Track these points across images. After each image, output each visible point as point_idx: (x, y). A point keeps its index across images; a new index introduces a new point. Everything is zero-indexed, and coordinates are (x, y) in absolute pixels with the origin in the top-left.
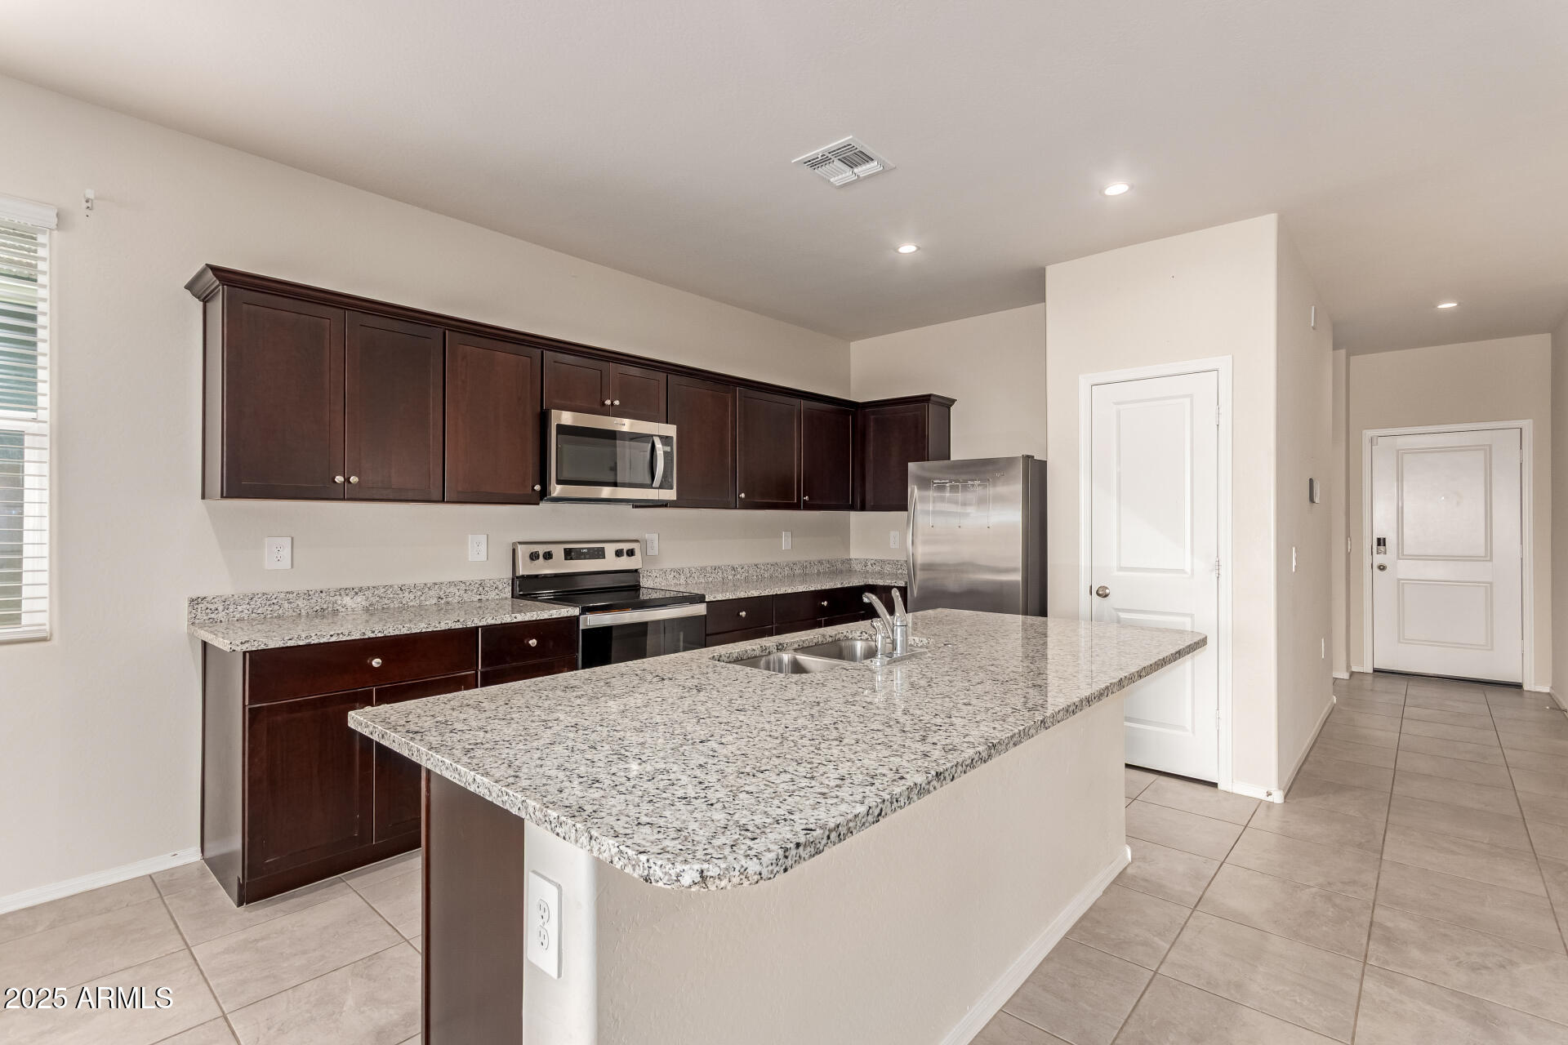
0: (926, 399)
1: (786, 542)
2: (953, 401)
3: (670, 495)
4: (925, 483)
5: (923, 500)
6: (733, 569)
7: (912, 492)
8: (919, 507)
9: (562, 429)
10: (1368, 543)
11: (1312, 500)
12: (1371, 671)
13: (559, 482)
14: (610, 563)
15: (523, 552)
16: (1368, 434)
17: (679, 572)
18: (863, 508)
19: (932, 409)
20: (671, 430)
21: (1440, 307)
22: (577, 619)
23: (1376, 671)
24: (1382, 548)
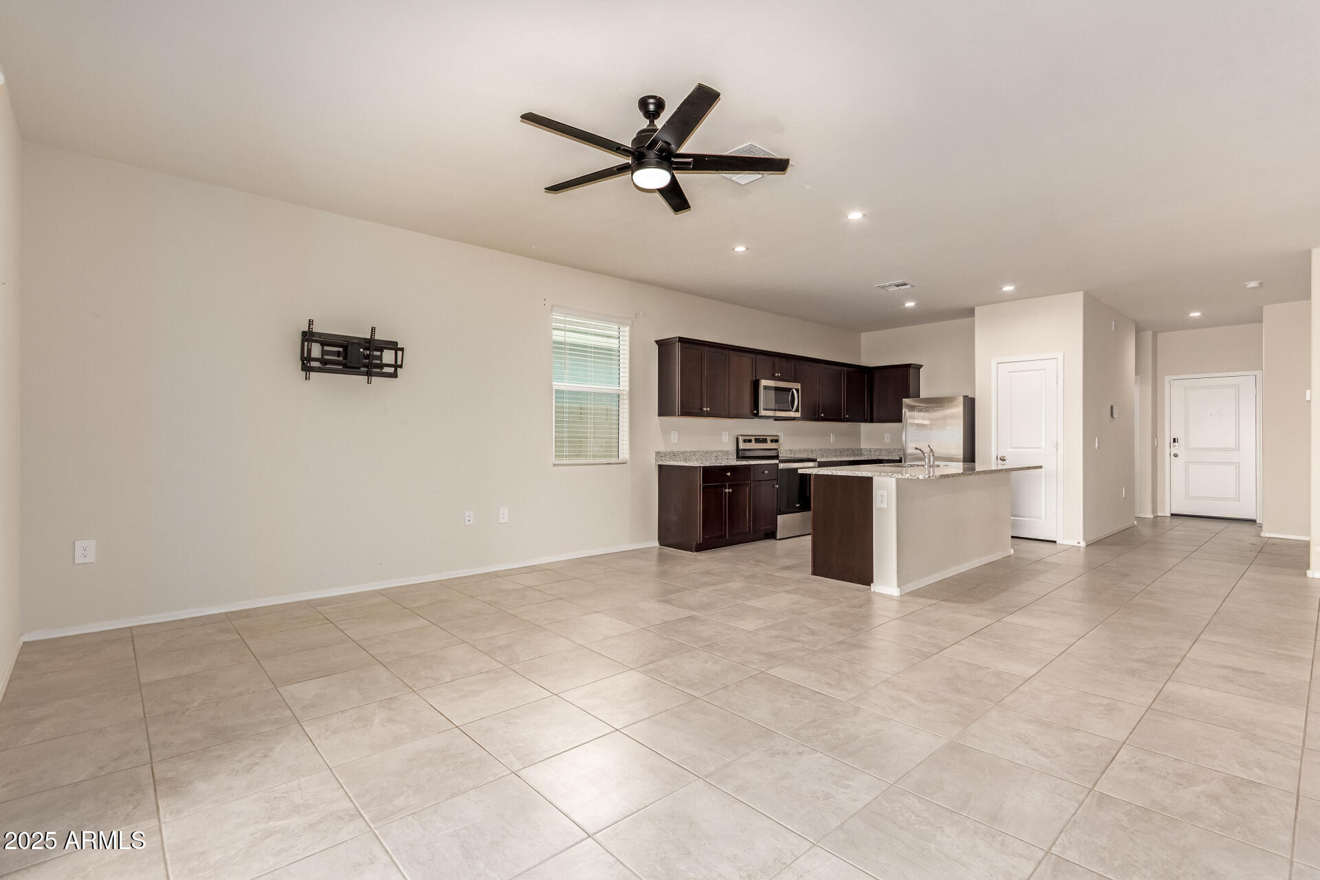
0: (909, 366)
1: (832, 439)
2: (921, 366)
3: (798, 415)
4: (912, 408)
5: (911, 417)
6: (812, 451)
7: (905, 413)
8: (909, 421)
9: (766, 388)
10: (1167, 440)
11: (1112, 415)
12: (1169, 515)
13: (764, 410)
14: (769, 445)
15: (741, 439)
16: (1167, 378)
17: (791, 451)
18: (872, 421)
19: (911, 370)
20: (798, 386)
21: (1192, 315)
22: (777, 464)
23: (1172, 515)
24: (1176, 444)
